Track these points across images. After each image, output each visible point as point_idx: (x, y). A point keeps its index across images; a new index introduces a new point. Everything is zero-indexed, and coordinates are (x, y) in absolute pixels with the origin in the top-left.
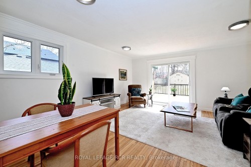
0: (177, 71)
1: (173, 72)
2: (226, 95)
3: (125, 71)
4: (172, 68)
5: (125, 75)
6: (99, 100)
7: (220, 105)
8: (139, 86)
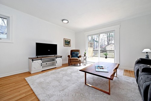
0: (111, 44)
1: (108, 44)
2: (148, 56)
3: (69, 40)
4: (108, 42)
5: (69, 43)
6: (41, 59)
7: (142, 66)
8: (78, 51)
